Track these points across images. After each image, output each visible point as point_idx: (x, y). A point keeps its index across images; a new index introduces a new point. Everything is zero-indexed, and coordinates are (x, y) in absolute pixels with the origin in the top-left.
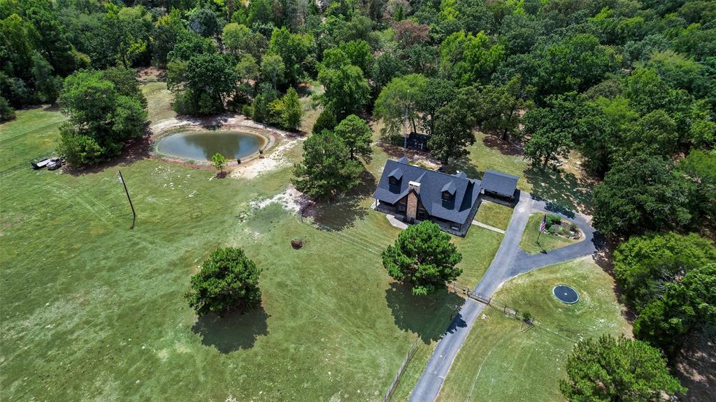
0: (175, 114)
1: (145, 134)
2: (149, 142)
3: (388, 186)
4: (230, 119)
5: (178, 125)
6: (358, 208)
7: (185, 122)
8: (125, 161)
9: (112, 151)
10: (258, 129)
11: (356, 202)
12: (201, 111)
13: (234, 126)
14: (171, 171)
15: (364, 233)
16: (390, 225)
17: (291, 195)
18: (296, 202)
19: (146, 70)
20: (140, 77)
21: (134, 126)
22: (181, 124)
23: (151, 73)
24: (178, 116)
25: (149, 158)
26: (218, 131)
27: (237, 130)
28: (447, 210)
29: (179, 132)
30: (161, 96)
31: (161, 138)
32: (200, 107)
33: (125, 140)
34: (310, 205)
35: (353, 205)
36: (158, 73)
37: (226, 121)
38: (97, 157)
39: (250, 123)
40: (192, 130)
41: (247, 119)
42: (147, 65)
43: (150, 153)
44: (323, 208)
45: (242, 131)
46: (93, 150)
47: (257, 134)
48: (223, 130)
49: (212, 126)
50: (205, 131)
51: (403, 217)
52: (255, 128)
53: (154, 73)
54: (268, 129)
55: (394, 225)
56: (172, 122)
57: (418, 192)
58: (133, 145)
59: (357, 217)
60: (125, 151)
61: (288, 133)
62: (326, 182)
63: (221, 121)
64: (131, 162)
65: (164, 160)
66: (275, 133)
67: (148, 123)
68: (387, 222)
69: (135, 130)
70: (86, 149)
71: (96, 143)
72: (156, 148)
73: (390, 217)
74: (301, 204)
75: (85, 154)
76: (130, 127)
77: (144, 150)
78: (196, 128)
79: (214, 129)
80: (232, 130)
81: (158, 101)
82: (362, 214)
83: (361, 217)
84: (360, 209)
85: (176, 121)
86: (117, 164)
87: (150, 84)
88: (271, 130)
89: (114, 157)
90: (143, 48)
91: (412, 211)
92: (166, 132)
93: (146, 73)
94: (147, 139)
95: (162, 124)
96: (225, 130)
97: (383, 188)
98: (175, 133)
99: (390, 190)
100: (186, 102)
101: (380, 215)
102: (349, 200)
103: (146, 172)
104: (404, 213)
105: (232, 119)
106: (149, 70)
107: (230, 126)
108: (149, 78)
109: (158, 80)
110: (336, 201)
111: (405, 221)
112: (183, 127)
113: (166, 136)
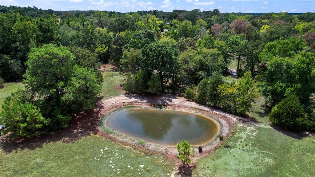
0: (125, 92)
1: (96, 108)
2: (99, 116)
4: (173, 100)
5: (127, 101)
7: (133, 100)
8: (70, 135)
9: (58, 123)
10: (204, 110)
12: (149, 90)
13: (179, 106)
14: (120, 155)
19: (105, 65)
20: (100, 68)
21: (87, 98)
22: (130, 101)
23: (108, 67)
24: (126, 94)
25: (96, 133)
26: (164, 110)
27: (183, 110)
29: (127, 108)
30: (113, 79)
31: (111, 112)
32: (148, 87)
33: (77, 112)
36: (112, 67)
37: (171, 101)
38: (39, 130)
39: (194, 104)
40: (139, 107)
41: (188, 101)
42: (106, 62)
43: (99, 128)
45: (187, 111)
46: (35, 121)
47: (204, 115)
48: (168, 109)
49: (158, 105)
50: (151, 109)
52: (200, 110)
53: (109, 67)
54: (215, 111)
56: (122, 99)
58: (83, 117)
60: (72, 123)
61: (238, 117)
63: (166, 101)
64: (76, 137)
65: (111, 138)
66: (225, 117)
67: (101, 98)
69: (86, 102)
70: (28, 119)
71: (41, 114)
72: (105, 122)
75: (25, 124)
76: (82, 98)
77: (92, 124)
78: (143, 105)
79: (161, 108)
80: (177, 109)
81: (111, 83)
85: (125, 98)
86: (60, 139)
87: (106, 72)
88: (218, 112)
89: (58, 129)
90: (104, 51)
92: (116, 107)
93: (104, 67)
94: (97, 113)
95: (113, 99)
96: (170, 109)
98: (124, 108)
100: (137, 82)
103: (89, 154)
105: (175, 100)
106: (106, 65)
107: (175, 106)
108: (106, 69)
109: (112, 71)
112: (130, 103)
113: (115, 110)
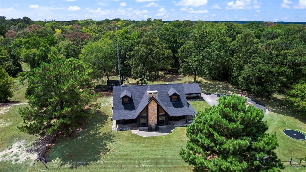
3: (123, 107)
6: (101, 134)
11: (96, 131)
15: (124, 153)
16: (142, 137)
17: (20, 147)
18: (30, 151)
28: (180, 109)
34: (49, 148)
35: (95, 134)
44: (66, 146)
51: (147, 128)
55: (144, 136)
57: (157, 98)
59: (107, 142)
62: (69, 110)
68: (136, 136)
73: (135, 132)
74: (37, 151)
82: (109, 137)
83: (110, 140)
84: (104, 134)
91: (153, 119)
97: (118, 109)
99: (125, 109)
101: (126, 133)
102: (88, 131)
104: (146, 124)
110: (76, 135)
111: (151, 129)
